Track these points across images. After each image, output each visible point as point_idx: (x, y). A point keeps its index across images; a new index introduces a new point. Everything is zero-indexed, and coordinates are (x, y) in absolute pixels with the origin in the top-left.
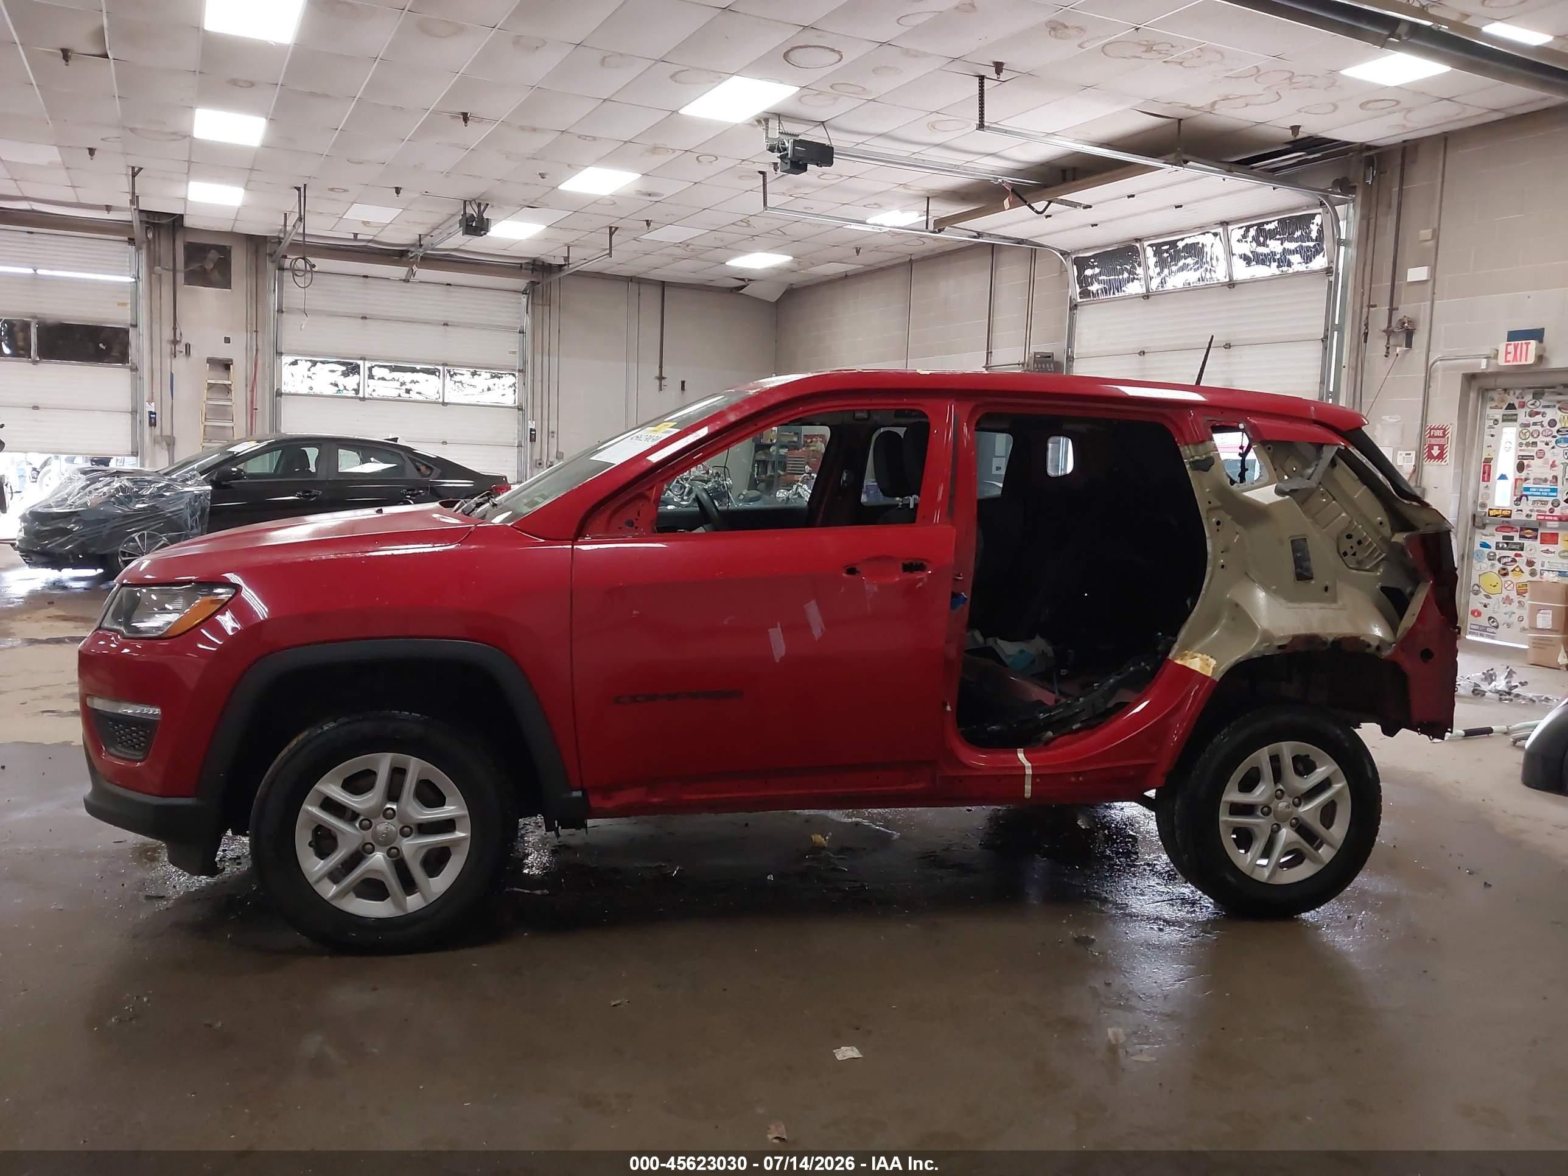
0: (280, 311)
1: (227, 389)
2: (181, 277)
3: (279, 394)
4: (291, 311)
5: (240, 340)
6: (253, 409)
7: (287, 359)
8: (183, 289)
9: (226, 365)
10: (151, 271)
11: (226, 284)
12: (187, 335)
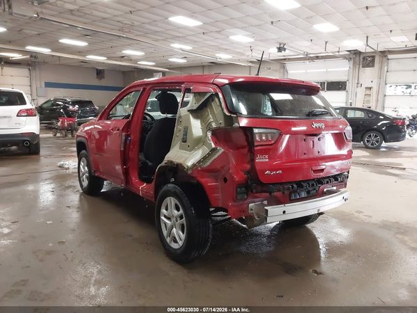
0: (387, 72)
1: (370, 95)
2: (361, 66)
3: (385, 96)
4: (391, 71)
5: (376, 81)
6: (378, 101)
7: (388, 85)
8: (361, 69)
9: (370, 88)
10: (354, 65)
11: (373, 66)
12: (361, 82)
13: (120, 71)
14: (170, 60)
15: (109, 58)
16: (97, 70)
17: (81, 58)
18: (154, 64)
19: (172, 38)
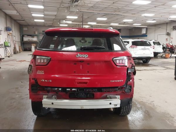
13: (128, 29)
14: (147, 22)
15: (120, 24)
16: (118, 29)
17: (108, 25)
18: (141, 24)
19: (141, 12)
